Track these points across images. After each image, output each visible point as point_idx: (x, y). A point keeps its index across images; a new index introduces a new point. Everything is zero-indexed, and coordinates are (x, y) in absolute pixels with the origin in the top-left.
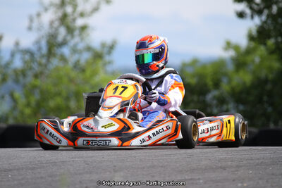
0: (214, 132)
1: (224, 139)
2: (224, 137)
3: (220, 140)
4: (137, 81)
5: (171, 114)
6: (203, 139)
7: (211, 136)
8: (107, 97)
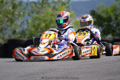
0: (88, 53)
1: (93, 55)
2: (93, 54)
3: (91, 56)
4: (55, 31)
5: (70, 45)
6: (84, 56)
7: (87, 54)
8: (43, 39)
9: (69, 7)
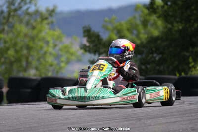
9: (52, 23)
